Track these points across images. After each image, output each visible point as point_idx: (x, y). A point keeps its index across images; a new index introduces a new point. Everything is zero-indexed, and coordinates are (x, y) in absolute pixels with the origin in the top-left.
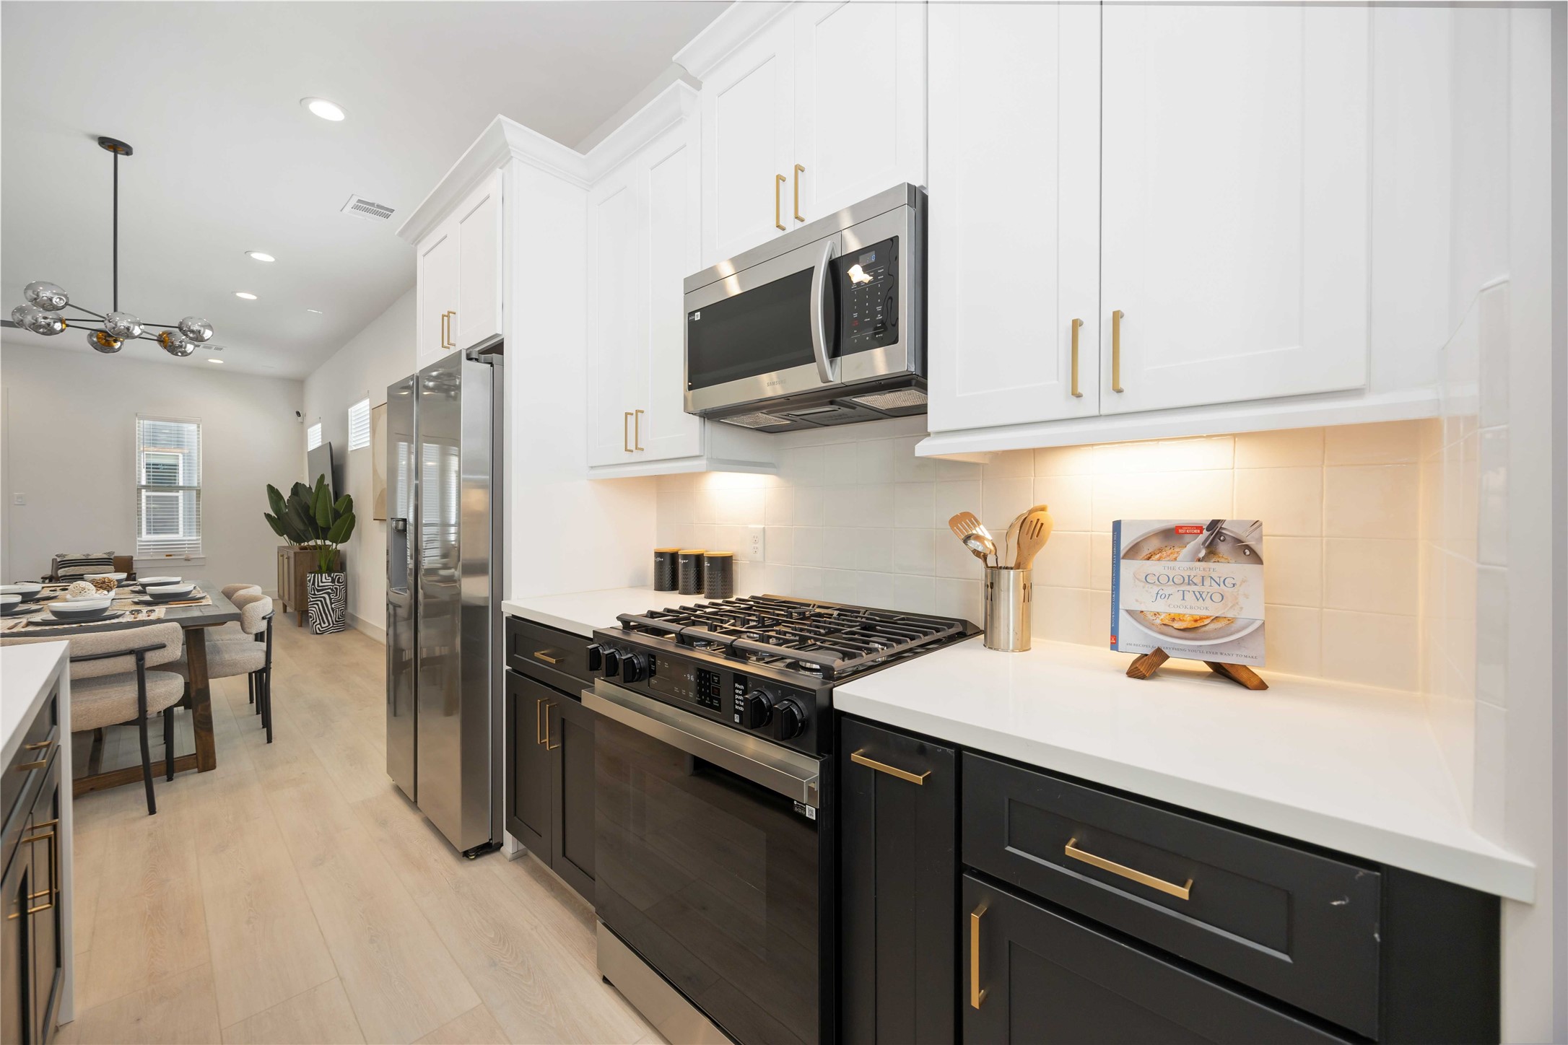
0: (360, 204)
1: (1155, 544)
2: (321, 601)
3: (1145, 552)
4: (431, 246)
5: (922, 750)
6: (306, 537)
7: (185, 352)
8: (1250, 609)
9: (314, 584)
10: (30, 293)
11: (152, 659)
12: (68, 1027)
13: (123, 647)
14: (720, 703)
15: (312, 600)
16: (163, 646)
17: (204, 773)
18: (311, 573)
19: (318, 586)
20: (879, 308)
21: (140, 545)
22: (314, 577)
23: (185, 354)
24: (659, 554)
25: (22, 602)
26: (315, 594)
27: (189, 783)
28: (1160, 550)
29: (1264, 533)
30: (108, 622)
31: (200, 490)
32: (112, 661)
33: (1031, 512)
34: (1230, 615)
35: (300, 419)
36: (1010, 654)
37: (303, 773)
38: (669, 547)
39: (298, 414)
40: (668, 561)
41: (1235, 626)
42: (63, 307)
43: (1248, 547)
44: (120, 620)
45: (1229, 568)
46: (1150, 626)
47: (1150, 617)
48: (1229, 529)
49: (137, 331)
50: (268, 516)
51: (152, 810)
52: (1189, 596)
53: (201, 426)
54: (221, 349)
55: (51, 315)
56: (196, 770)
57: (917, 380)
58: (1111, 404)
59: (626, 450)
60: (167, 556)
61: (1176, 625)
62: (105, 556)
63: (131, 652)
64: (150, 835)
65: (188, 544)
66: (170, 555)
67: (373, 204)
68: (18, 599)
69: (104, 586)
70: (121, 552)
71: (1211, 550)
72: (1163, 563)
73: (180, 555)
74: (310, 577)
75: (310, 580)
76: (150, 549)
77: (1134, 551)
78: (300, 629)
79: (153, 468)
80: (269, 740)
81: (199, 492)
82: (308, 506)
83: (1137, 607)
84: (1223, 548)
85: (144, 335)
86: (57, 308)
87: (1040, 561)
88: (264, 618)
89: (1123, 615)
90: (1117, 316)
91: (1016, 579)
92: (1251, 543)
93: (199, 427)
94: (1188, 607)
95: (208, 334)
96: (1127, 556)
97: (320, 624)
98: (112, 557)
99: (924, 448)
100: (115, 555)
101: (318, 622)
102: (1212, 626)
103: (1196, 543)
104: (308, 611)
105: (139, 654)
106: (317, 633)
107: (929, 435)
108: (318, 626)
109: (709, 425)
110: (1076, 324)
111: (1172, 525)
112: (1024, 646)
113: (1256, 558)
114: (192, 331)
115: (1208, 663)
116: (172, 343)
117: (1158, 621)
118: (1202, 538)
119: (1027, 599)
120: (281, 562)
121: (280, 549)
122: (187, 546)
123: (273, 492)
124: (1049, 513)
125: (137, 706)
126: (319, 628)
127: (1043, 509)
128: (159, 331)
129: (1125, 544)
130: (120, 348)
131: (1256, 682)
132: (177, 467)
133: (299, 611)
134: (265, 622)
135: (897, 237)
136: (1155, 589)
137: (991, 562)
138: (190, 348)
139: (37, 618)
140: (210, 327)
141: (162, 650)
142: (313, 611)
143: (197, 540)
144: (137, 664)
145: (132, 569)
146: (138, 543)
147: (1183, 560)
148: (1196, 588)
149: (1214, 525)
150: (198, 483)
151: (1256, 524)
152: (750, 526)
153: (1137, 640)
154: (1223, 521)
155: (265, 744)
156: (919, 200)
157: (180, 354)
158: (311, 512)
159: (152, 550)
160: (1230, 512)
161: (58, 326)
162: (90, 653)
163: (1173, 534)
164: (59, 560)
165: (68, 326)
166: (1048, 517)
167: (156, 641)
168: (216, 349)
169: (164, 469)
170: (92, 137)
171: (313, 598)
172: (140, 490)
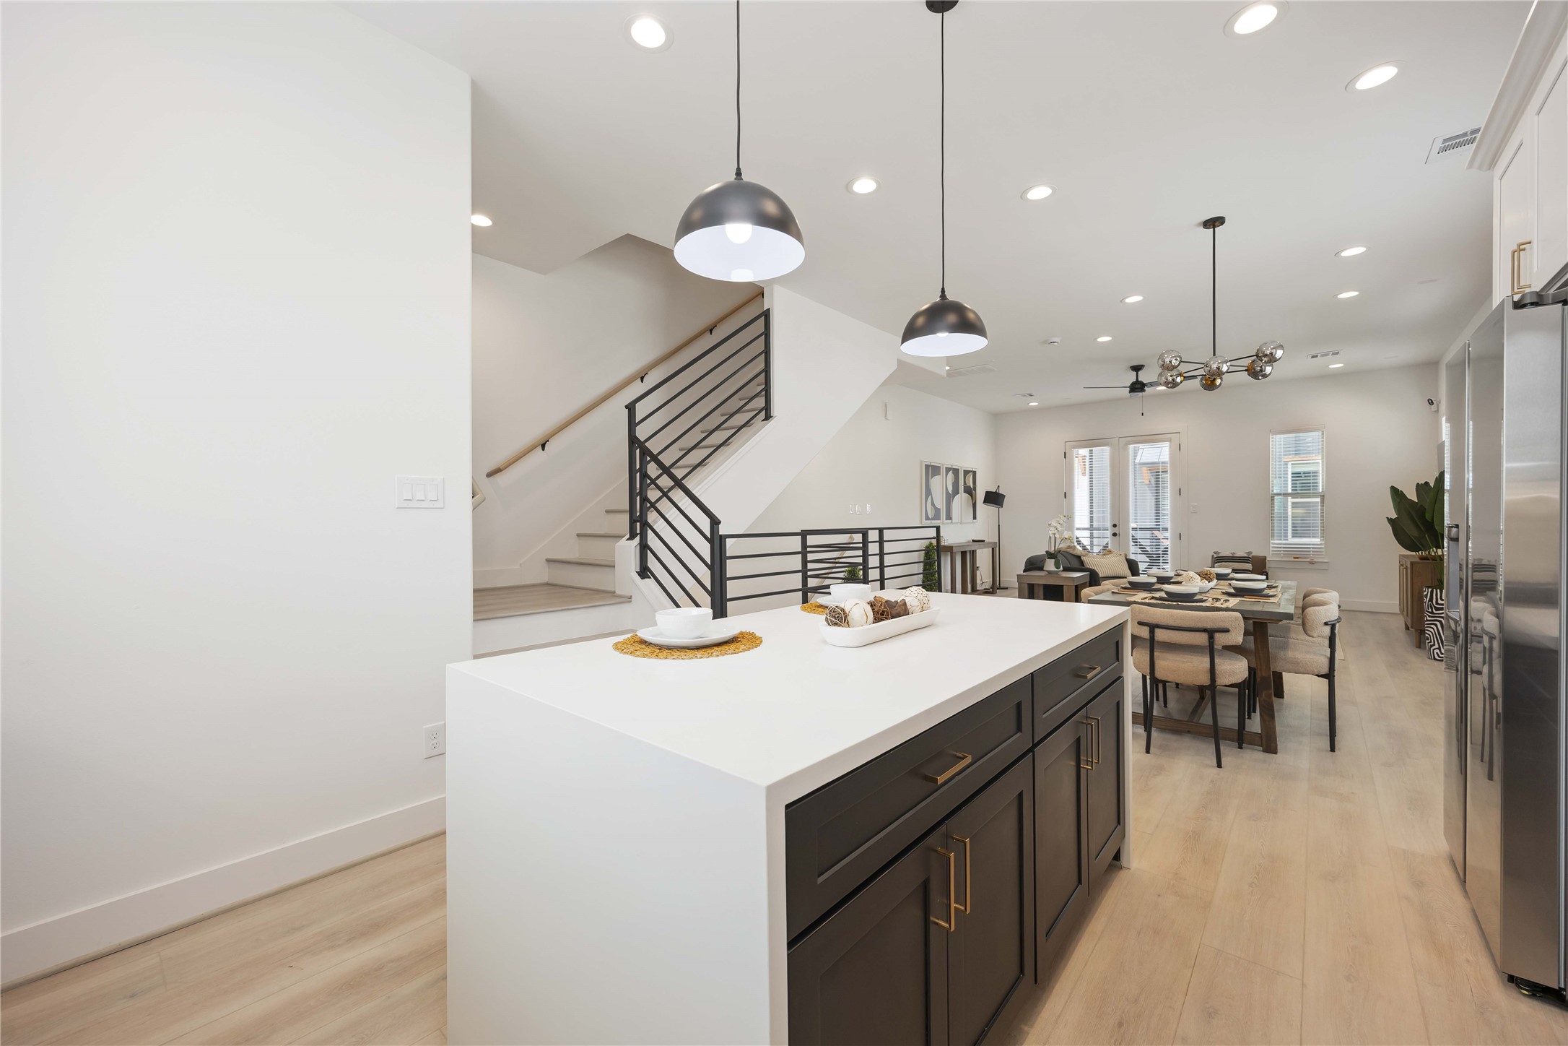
0: (1447, 144)
2: (1440, 622)
4: (1506, 164)
6: (1422, 545)
7: (1265, 374)
9: (1431, 600)
10: (1160, 361)
11: (1221, 639)
12: (1127, 871)
13: (1199, 625)
15: (1429, 618)
16: (1227, 631)
17: (1267, 754)
18: (1428, 587)
19: (1437, 603)
21: (1273, 547)
22: (1432, 592)
23: (1265, 376)
25: (1158, 583)
26: (1432, 613)
27: (1253, 756)
30: (1198, 604)
31: (1324, 496)
32: (1193, 634)
35: (1434, 408)
37: (1352, 793)
39: (1433, 401)
42: (1179, 364)
44: (1203, 604)
49: (1225, 368)
50: (1390, 520)
51: (1219, 765)
53: (1325, 432)
54: (1338, 353)
55: (1174, 373)
56: (1261, 748)
60: (1295, 558)
62: (1246, 555)
63: (1204, 630)
64: (1212, 781)
65: (1313, 548)
66: (1297, 558)
68: (1154, 580)
69: (1207, 577)
70: (1257, 552)
73: (1305, 558)
74: (1427, 592)
75: (1426, 595)
76: (1280, 551)
78: (1417, 650)
79: (1296, 476)
80: (1333, 749)
81: (1323, 497)
82: (1425, 509)
85: (1232, 369)
86: (1175, 367)
88: (1326, 624)
93: (1323, 434)
95: (1279, 353)
97: (1439, 649)
98: (1250, 556)
100: (1253, 554)
101: (1437, 646)
104: (1425, 630)
105: (1211, 633)
106: (1435, 659)
108: (1437, 651)
114: (1266, 356)
116: (1254, 369)
120: (1401, 571)
121: (1402, 556)
122: (1311, 550)
123: (1396, 494)
125: (1209, 675)
126: (1437, 653)
128: (1247, 362)
130: (1220, 384)
132: (1317, 476)
133: (1416, 630)
134: (1327, 630)
138: (1268, 369)
139: (1157, 595)
140: (1281, 347)
141: (1227, 634)
142: (1430, 631)
143: (1321, 544)
144: (1209, 641)
145: (1265, 567)
146: (1271, 545)
150: (1323, 489)
155: (1327, 751)
157: (1260, 378)
158: (1428, 516)
159: (1282, 552)
161: (1179, 379)
162: (1179, 625)
164: (1215, 556)
165: (1185, 377)
167: (1223, 625)
168: (1333, 354)
169: (1305, 477)
170: (1199, 222)
171: (1430, 616)
172: (1273, 497)
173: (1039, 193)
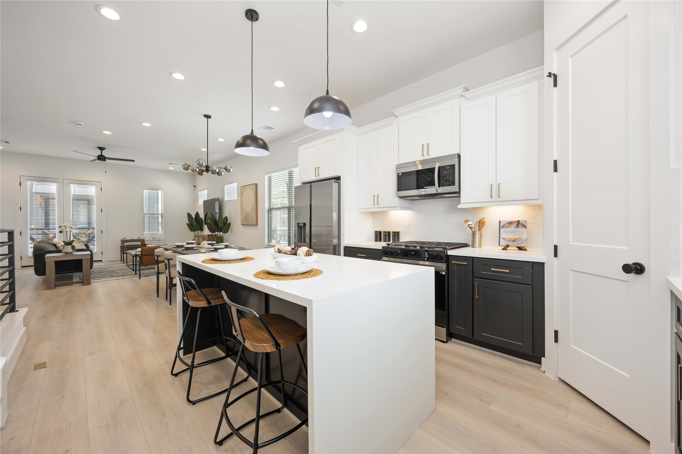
1: (507, 225)
3: (505, 227)
4: (307, 147)
5: (466, 259)
8: (524, 237)
14: (421, 257)
20: (450, 178)
21: (145, 235)
24: (376, 232)
28: (508, 226)
29: (527, 223)
31: (163, 215)
33: (481, 219)
34: (521, 238)
35: (195, 188)
36: (477, 249)
38: (379, 230)
39: (195, 186)
40: (378, 233)
41: (522, 240)
43: (524, 225)
45: (521, 229)
46: (506, 240)
47: (506, 239)
48: (521, 222)
50: (187, 224)
52: (513, 235)
53: (163, 191)
57: (459, 193)
58: (498, 199)
59: (374, 205)
60: (153, 239)
61: (511, 240)
67: (269, 127)
71: (518, 226)
72: (509, 229)
73: (157, 239)
76: (148, 236)
77: (503, 226)
83: (504, 237)
84: (520, 225)
87: (484, 230)
89: (501, 239)
90: (499, 184)
91: (479, 233)
92: (525, 224)
94: (513, 237)
96: (502, 227)
98: (140, 239)
99: (459, 206)
102: (517, 240)
103: (515, 225)
107: (461, 204)
109: (400, 199)
110: (492, 185)
111: (510, 221)
112: (480, 246)
113: (526, 227)
115: (517, 247)
117: (508, 240)
118: (516, 224)
119: (481, 237)
122: (159, 235)
123: (189, 215)
124: (486, 219)
127: (484, 219)
129: (501, 225)
131: (525, 249)
135: (455, 164)
136: (507, 234)
137: (473, 230)
143: (162, 233)
145: (145, 243)
147: (512, 228)
148: (514, 233)
149: (518, 221)
150: (162, 212)
151: (526, 221)
152: (404, 224)
153: (504, 243)
154: (520, 221)
156: (459, 156)
160: (521, 219)
163: (511, 223)
164: (124, 240)
166: (486, 220)
170: (203, 115)
172: (144, 215)
173: (178, 76)
